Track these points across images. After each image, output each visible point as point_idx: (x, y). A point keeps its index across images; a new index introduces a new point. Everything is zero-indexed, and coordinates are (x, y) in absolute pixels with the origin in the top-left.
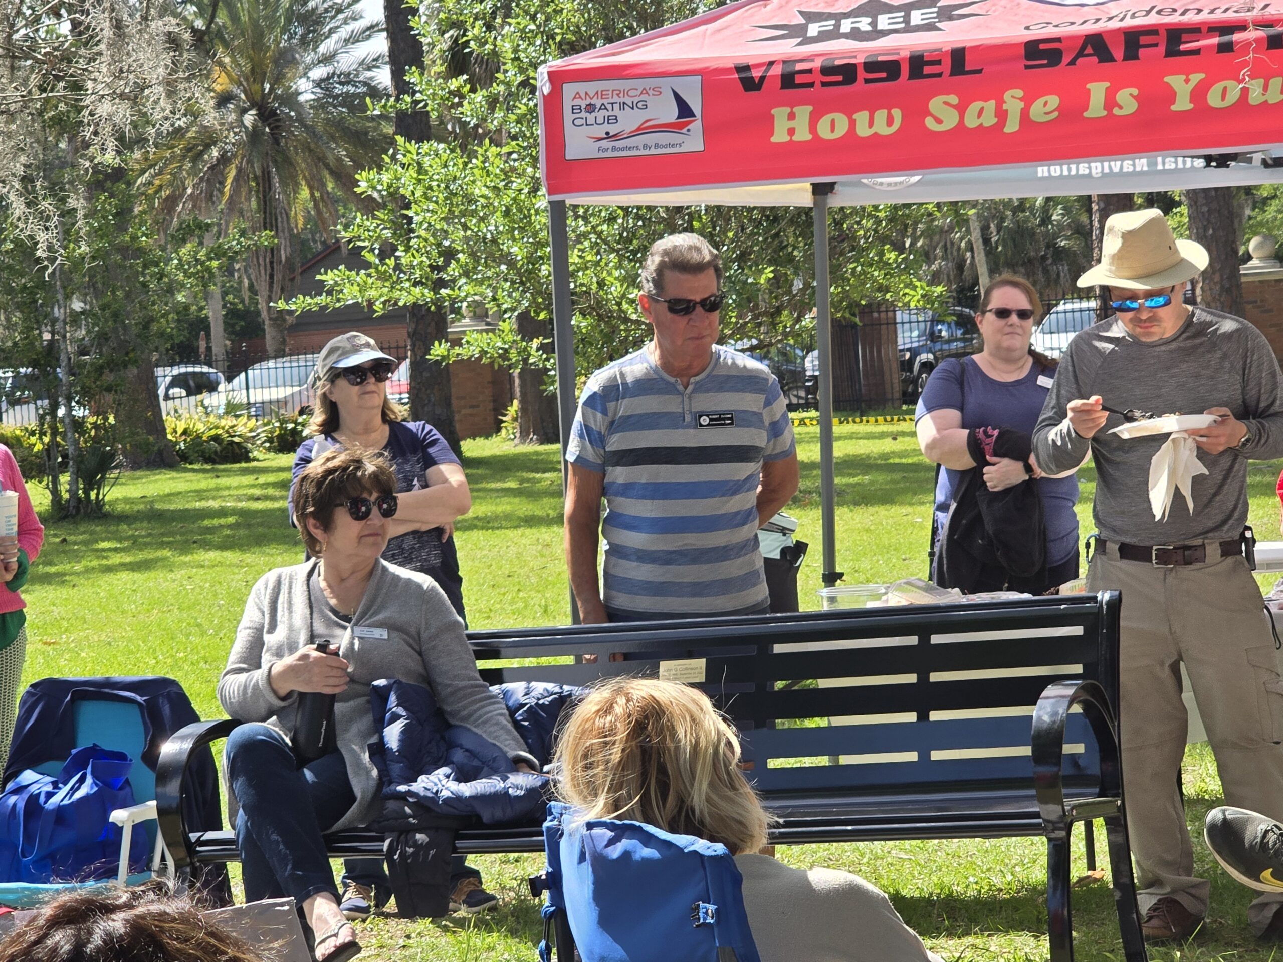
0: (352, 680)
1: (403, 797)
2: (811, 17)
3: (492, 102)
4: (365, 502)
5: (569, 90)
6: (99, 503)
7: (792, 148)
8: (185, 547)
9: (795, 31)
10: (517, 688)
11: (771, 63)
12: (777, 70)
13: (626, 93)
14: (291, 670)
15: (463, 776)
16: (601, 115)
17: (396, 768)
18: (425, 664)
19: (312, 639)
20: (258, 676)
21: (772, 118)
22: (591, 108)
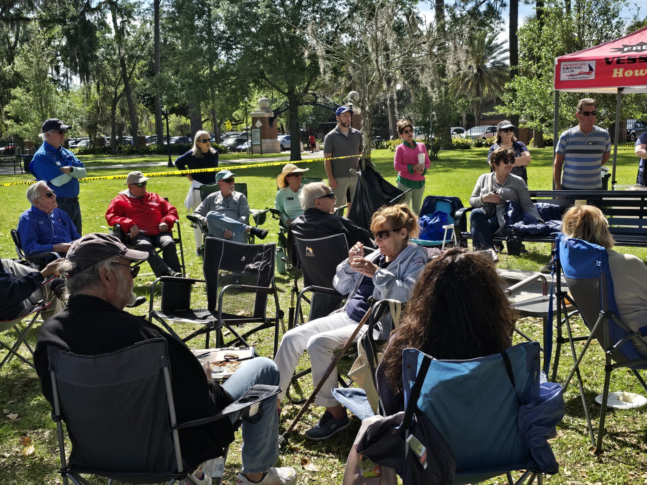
0: (501, 200)
1: (511, 227)
2: (625, 46)
3: (539, 67)
4: (507, 160)
5: (562, 64)
6: (437, 157)
7: (618, 79)
8: (455, 167)
9: (621, 50)
10: (540, 204)
11: (614, 58)
12: (615, 59)
13: (577, 65)
14: (487, 197)
15: (526, 223)
16: (570, 70)
17: (510, 221)
18: (518, 197)
19: (492, 190)
20: (479, 198)
21: (613, 71)
22: (567, 68)
